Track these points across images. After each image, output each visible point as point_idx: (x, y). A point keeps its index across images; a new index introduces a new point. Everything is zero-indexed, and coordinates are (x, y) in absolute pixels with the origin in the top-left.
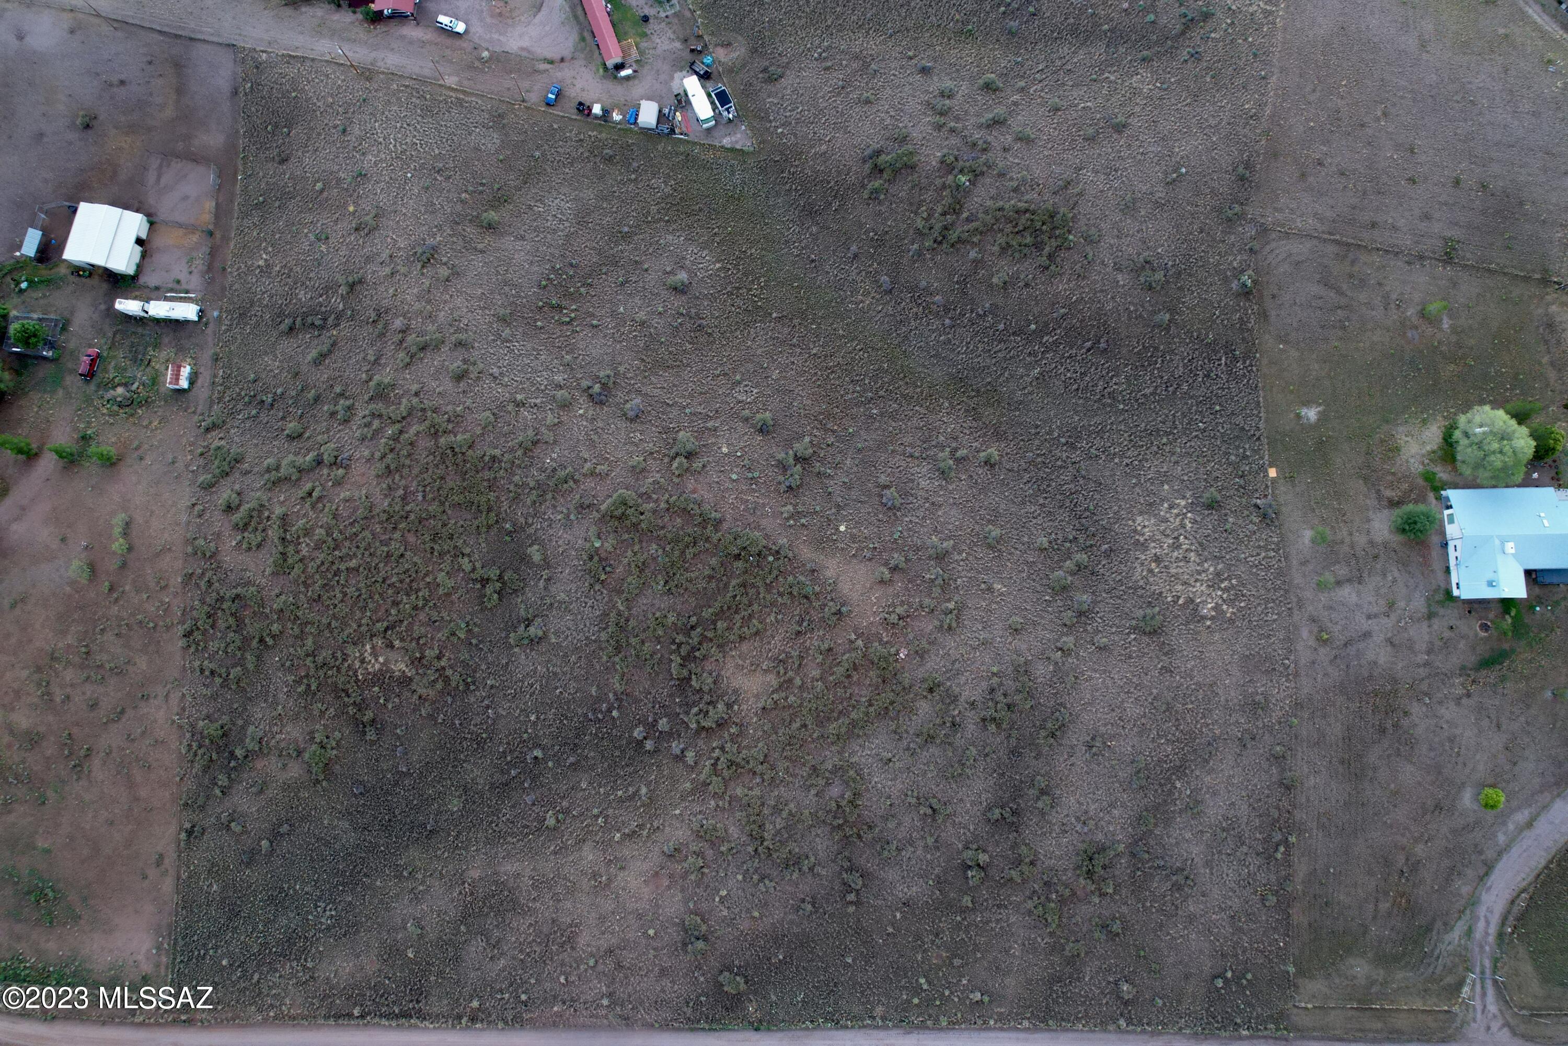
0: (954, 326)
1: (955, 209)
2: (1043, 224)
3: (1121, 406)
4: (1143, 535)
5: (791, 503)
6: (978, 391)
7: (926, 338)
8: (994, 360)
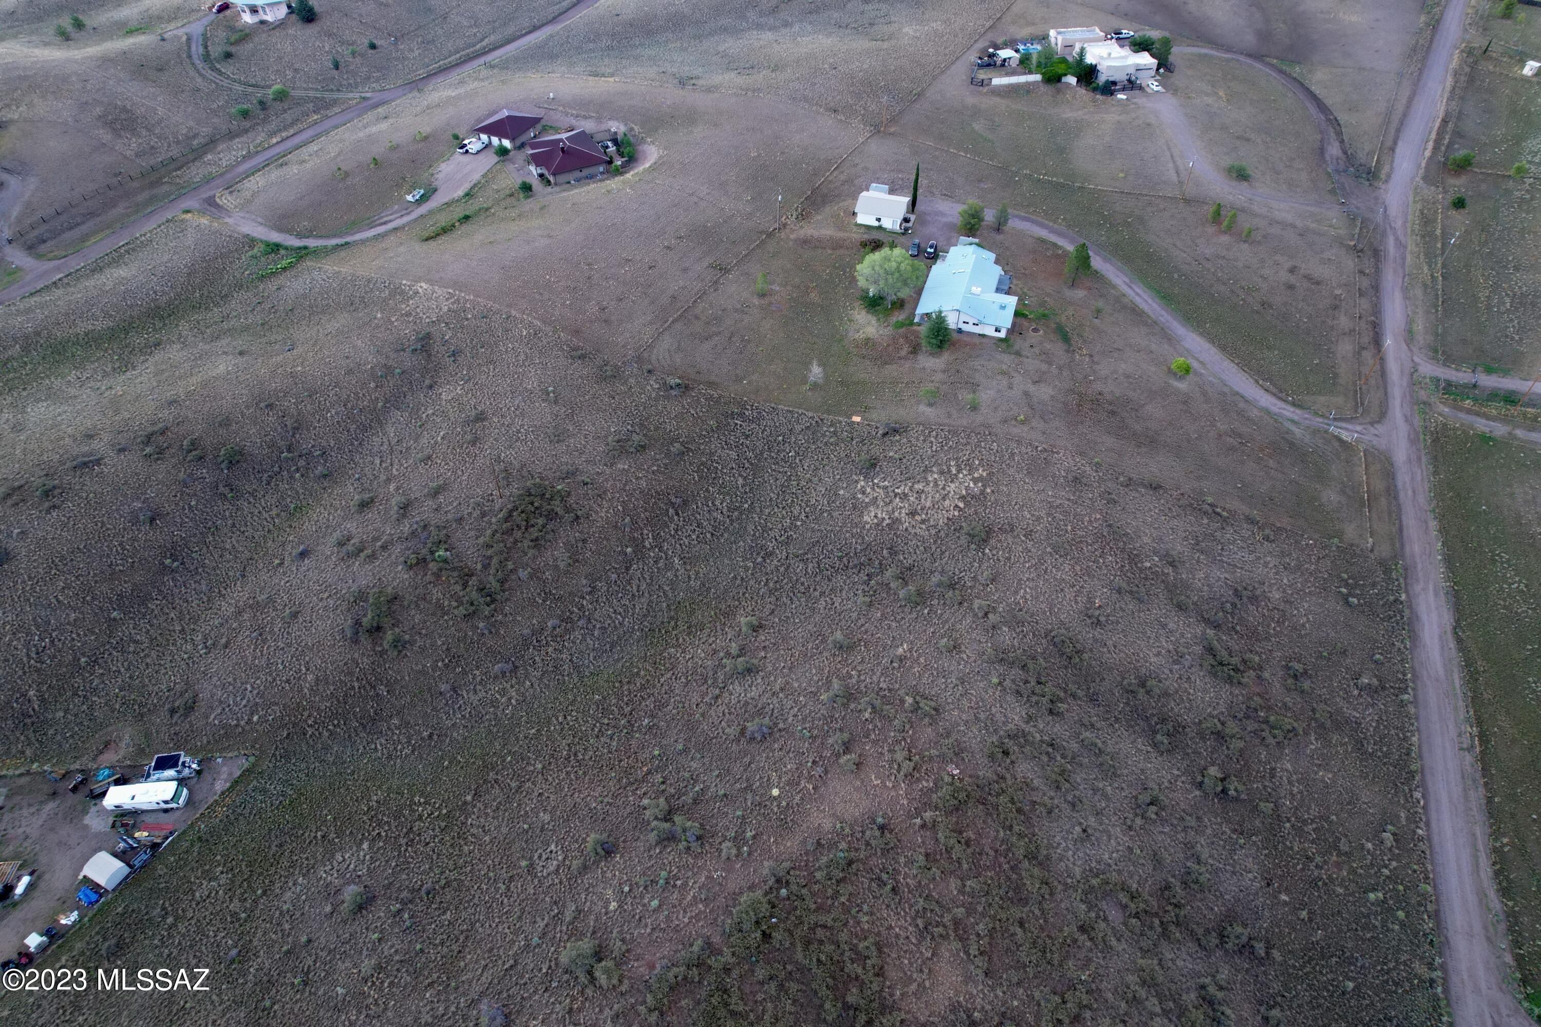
0: (589, 619)
1: (466, 576)
2: (532, 503)
3: (746, 506)
4: (883, 519)
5: (720, 843)
6: (672, 618)
7: (588, 648)
8: (646, 595)
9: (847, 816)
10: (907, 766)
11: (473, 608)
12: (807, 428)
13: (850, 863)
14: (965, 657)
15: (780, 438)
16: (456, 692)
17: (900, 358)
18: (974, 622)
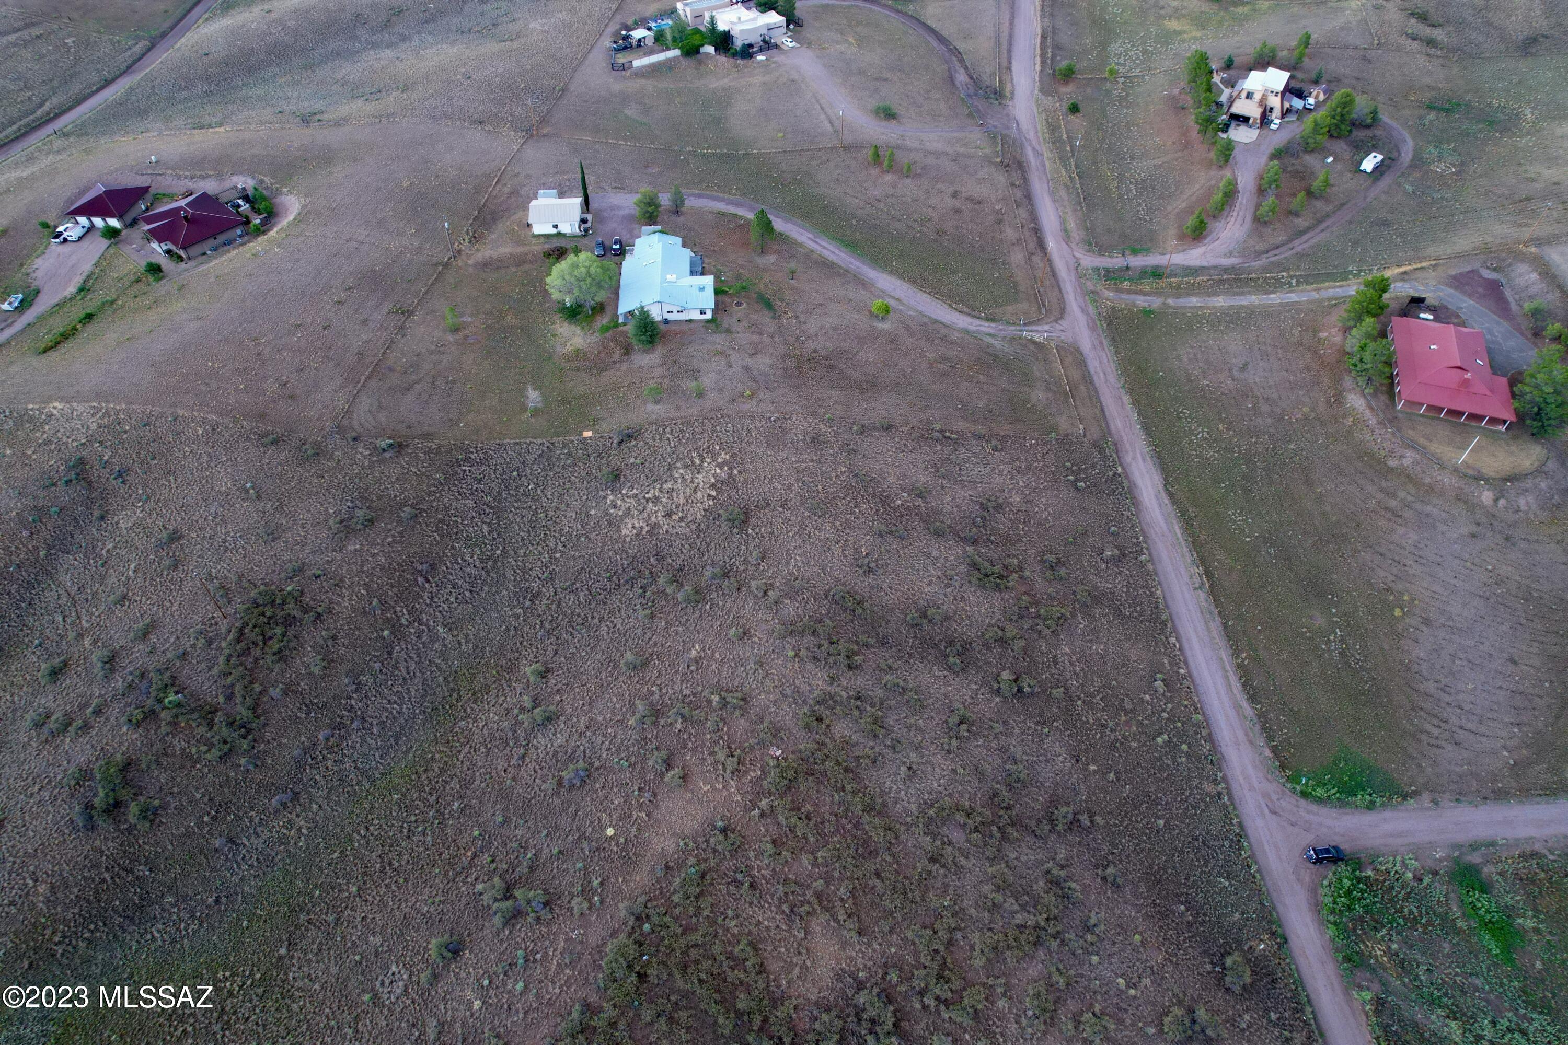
0: (363, 718)
1: (208, 714)
2: (263, 614)
3: (498, 552)
4: (642, 528)
5: (569, 902)
6: (453, 690)
7: (370, 749)
8: (418, 674)
9: (687, 831)
10: (731, 763)
11: (228, 746)
12: (540, 456)
13: (703, 876)
14: (756, 639)
15: (515, 473)
16: (233, 842)
17: (615, 362)
18: (756, 603)
